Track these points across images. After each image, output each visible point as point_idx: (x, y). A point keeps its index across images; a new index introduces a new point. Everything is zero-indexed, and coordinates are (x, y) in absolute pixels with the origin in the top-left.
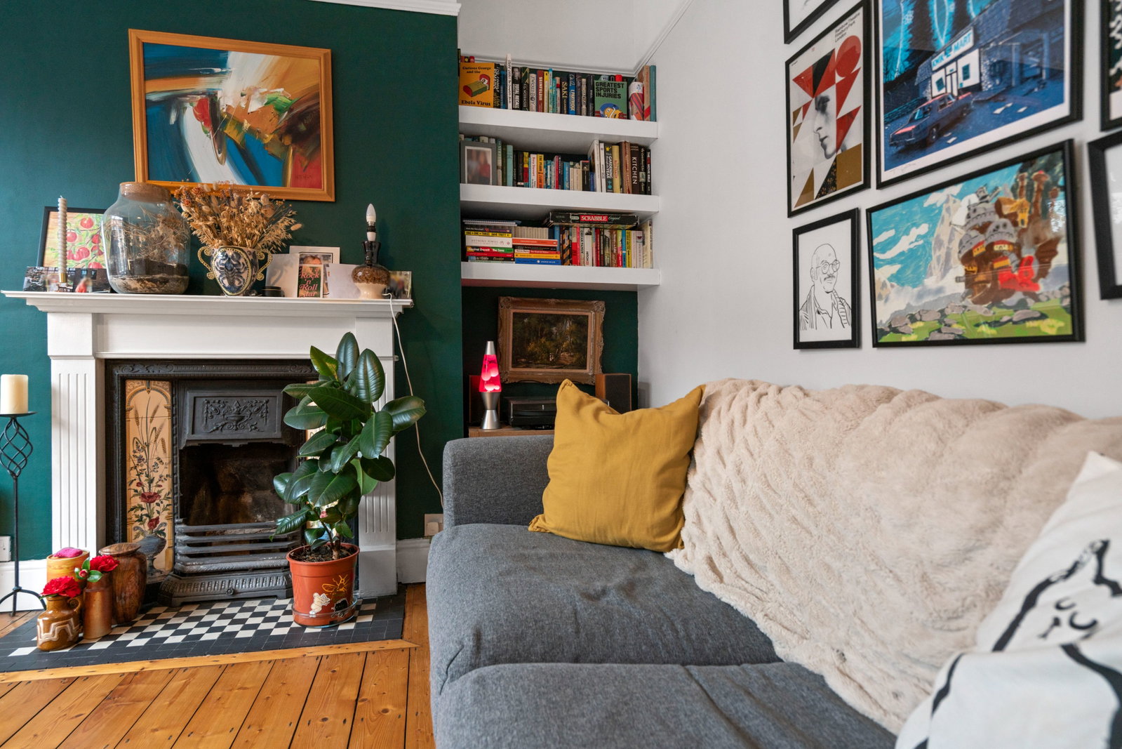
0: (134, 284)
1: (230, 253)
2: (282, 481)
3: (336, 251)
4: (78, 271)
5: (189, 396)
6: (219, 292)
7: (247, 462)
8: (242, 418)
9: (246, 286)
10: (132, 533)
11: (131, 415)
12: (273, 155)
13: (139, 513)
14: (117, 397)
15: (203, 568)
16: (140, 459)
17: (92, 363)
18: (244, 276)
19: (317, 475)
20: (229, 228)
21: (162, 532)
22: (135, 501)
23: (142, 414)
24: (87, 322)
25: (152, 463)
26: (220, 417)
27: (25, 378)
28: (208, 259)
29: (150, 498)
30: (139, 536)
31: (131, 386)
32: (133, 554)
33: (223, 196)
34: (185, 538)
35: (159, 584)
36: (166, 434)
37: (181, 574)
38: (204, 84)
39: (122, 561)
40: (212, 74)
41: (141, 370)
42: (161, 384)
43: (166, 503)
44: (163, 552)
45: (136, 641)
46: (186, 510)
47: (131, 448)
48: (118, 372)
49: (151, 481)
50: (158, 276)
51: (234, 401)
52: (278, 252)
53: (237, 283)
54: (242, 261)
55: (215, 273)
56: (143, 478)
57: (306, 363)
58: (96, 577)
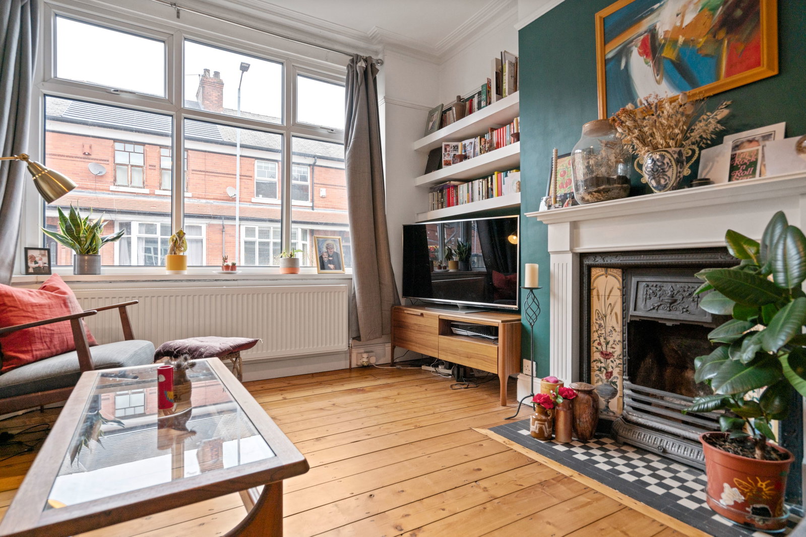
0: (588, 197)
1: (657, 156)
2: (701, 360)
3: (780, 128)
4: (566, 194)
5: (634, 280)
6: (650, 191)
7: (688, 342)
8: (675, 301)
9: (672, 182)
10: (594, 378)
11: (594, 293)
12: (706, 55)
13: (599, 364)
14: (585, 280)
15: (641, 420)
16: (600, 326)
17: (570, 256)
18: (669, 173)
19: (728, 362)
20: (652, 135)
21: (615, 383)
22: (596, 356)
23: (601, 293)
24: (567, 228)
25: (608, 329)
26: (656, 299)
27: (537, 266)
28: (640, 166)
29: (607, 355)
30: (599, 382)
31: (595, 272)
32: (589, 392)
33: (654, 109)
34: (630, 392)
35: (611, 422)
36: (618, 309)
37: (626, 420)
38: (645, 25)
39: (581, 395)
40: (653, 11)
41: (599, 261)
42: (615, 271)
43: (618, 362)
44: (616, 399)
45: (580, 454)
46: (633, 372)
47: (594, 317)
48: (587, 262)
49: (607, 343)
50: (602, 188)
51: (670, 285)
52: (708, 146)
53: (662, 182)
54: (666, 160)
55: (646, 178)
56: (602, 340)
57: (724, 250)
58: (560, 400)
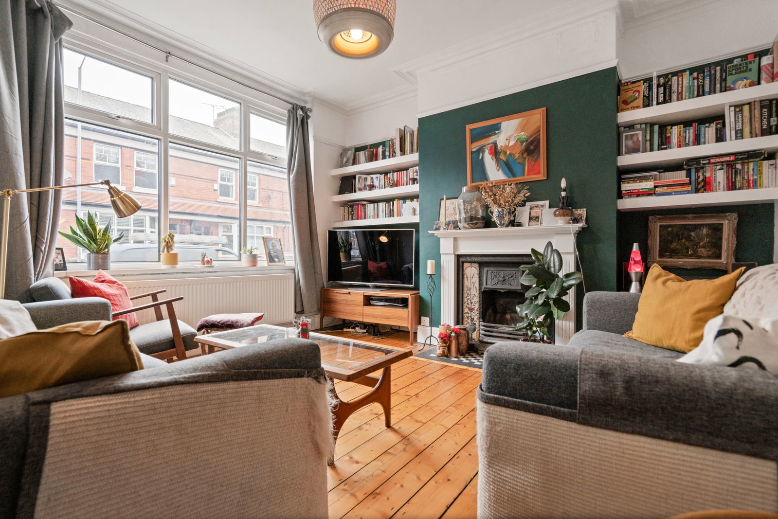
0: (466, 226)
1: (500, 209)
2: (519, 307)
3: (547, 203)
4: (449, 221)
5: (485, 269)
6: (496, 226)
7: (508, 300)
8: (505, 280)
9: (506, 223)
10: (465, 323)
11: (465, 276)
12: (519, 163)
13: (467, 315)
14: (461, 269)
15: (489, 341)
16: (468, 294)
17: (453, 256)
18: (505, 219)
19: (532, 305)
20: (499, 200)
21: (475, 324)
22: (466, 310)
23: (469, 276)
24: (452, 240)
25: (472, 295)
26: (497, 279)
27: (434, 261)
28: (492, 213)
29: (471, 310)
30: (467, 324)
31: (466, 265)
32: (465, 329)
33: (497, 185)
34: (483, 327)
35: (473, 344)
36: (477, 285)
37: (482, 342)
38: (492, 139)
39: (462, 331)
40: (495, 134)
41: (469, 259)
42: (475, 264)
43: (477, 312)
44: (475, 332)
45: (465, 360)
46: (484, 317)
47: (465, 289)
48: (462, 260)
49: (472, 303)
50: (474, 222)
51: (503, 272)
52: (520, 206)
53: (502, 222)
54: (505, 212)
55: (495, 218)
56: (469, 301)
57: (529, 256)
58: (453, 334)
